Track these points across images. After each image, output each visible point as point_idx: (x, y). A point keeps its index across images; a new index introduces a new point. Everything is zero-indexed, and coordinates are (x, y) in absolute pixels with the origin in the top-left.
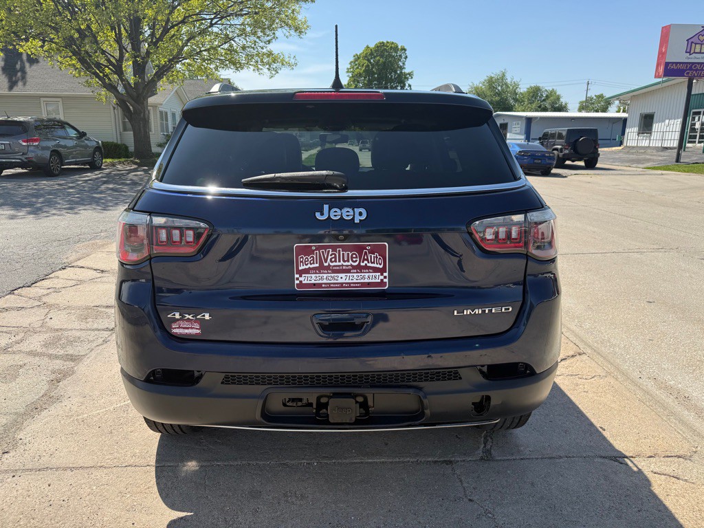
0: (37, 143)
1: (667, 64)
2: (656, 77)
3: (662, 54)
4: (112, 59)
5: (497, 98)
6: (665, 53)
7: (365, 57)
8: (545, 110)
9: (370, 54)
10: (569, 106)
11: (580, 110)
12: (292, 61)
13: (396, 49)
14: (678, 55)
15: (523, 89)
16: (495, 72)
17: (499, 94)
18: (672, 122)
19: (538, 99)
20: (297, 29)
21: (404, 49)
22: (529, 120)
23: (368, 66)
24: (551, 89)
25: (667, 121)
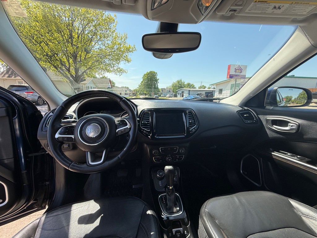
0: (32, 94)
1: (230, 75)
2: (227, 78)
3: (228, 73)
4: (67, 68)
5: (180, 86)
6: (229, 72)
7: (147, 75)
8: (191, 88)
9: (148, 74)
10: (196, 88)
11: (199, 88)
12: (126, 71)
13: (155, 73)
14: (232, 72)
15: (186, 83)
16: (179, 79)
17: (180, 84)
18: (227, 91)
19: (189, 85)
20: (128, 61)
21: (156, 73)
22: (189, 90)
23: (147, 77)
24: (192, 84)
25: (226, 91)
